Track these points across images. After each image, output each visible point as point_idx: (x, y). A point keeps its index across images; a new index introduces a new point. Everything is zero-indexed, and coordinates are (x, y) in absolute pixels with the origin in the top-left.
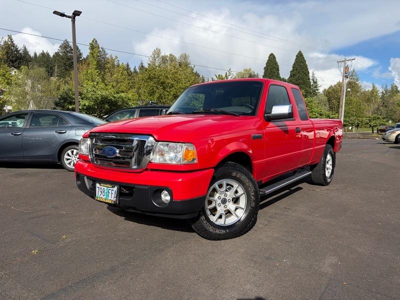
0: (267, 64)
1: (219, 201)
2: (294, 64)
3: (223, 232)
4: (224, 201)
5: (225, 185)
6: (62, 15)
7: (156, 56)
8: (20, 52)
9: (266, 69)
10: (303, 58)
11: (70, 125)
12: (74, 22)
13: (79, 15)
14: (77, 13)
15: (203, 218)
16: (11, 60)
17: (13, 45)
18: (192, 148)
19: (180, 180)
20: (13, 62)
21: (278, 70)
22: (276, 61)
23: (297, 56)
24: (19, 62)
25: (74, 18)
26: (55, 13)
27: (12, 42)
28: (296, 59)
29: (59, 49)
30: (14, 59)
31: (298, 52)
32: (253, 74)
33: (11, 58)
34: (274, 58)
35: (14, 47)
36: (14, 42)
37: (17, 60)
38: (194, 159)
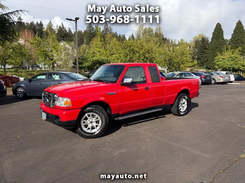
0: (214, 30)
1: (89, 122)
2: (235, 29)
3: (89, 135)
4: (91, 122)
5: (91, 116)
6: (71, 20)
7: (141, 29)
8: (67, 31)
9: (214, 34)
10: (242, 25)
11: (64, 79)
12: (76, 23)
13: (78, 19)
14: (77, 19)
15: (79, 129)
16: (62, 36)
17: (63, 28)
18: (69, 100)
19: (64, 113)
20: (63, 37)
21: (223, 34)
22: (221, 28)
23: (237, 24)
24: (67, 37)
25: (76, 21)
26: (67, 19)
27: (63, 26)
28: (236, 26)
29: (87, 28)
30: (64, 35)
31: (238, 21)
32: (204, 37)
33: (62, 35)
34: (220, 26)
35: (64, 29)
36: (64, 26)
37: (65, 36)
38: (70, 105)
